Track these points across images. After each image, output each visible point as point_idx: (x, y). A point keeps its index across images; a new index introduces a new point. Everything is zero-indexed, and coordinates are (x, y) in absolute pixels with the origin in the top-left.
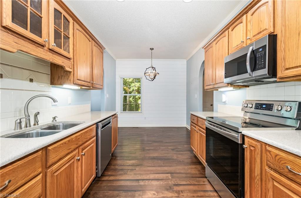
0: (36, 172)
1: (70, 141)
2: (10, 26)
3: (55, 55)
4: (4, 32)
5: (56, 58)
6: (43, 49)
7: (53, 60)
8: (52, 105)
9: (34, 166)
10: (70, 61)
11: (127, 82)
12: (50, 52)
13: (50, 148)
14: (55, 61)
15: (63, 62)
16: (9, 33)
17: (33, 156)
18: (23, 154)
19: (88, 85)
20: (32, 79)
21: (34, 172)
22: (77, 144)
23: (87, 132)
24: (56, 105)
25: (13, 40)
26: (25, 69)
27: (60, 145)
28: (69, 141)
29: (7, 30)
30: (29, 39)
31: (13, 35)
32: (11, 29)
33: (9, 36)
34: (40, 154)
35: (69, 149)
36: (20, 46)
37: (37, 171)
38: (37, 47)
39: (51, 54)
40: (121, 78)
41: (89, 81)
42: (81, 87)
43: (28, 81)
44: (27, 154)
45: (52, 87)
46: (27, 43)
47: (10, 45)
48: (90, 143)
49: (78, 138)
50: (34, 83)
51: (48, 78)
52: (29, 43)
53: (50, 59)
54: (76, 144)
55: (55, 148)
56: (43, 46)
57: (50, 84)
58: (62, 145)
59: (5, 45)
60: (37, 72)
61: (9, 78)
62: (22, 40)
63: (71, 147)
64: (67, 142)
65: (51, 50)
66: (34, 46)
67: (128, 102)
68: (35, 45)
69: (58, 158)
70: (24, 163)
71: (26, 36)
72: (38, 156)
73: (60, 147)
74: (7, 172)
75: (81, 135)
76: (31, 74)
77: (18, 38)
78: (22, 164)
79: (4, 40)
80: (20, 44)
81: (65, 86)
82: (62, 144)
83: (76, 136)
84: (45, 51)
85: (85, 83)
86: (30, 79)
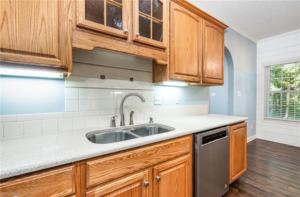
0: (62, 192)
1: (131, 157)
2: (83, 24)
3: (142, 46)
4: (79, 31)
5: (143, 50)
6: (126, 42)
7: (139, 54)
8: (155, 105)
9: (59, 185)
10: (165, 52)
11: (287, 74)
12: (134, 44)
13: (89, 163)
14: (142, 54)
15: (153, 54)
16: (85, 32)
17: (57, 172)
18: (34, 168)
19: (194, 80)
20: (133, 78)
21: (60, 192)
22: (146, 163)
23: (169, 146)
24: (160, 104)
25: (90, 38)
26: (126, 69)
27: (111, 161)
28: (129, 157)
29: (83, 29)
30: (108, 34)
31: (89, 33)
32: (85, 26)
33: (84, 34)
34: (71, 169)
35: (130, 168)
36: (97, 43)
37: (65, 192)
38: (117, 41)
39: (136, 46)
40: (265, 67)
41: (197, 75)
42: (188, 84)
43: (128, 80)
44: (41, 169)
45: (155, 85)
46: (105, 38)
47: (85, 44)
48: (176, 163)
49: (148, 153)
50: (134, 82)
51: (149, 76)
52: (108, 38)
53: (135, 52)
54: (144, 162)
55: (100, 163)
56: (125, 39)
57: (152, 82)
58: (113, 162)
59: (81, 44)
60: (137, 70)
61: (110, 78)
62: (99, 37)
63: (132, 166)
64: (125, 158)
65: (136, 42)
66: (114, 40)
67: (288, 103)
68: (116, 40)
69: (106, 177)
70: (41, 178)
71: (102, 31)
72: (66, 172)
73: (109, 164)
74: (13, 187)
75: (156, 150)
76: (131, 73)
77: (95, 34)
78: (38, 179)
79: (80, 40)
80: (96, 40)
81: (165, 83)
82: (115, 160)
83: (144, 151)
84: (128, 44)
85: (188, 78)
86: (130, 78)
